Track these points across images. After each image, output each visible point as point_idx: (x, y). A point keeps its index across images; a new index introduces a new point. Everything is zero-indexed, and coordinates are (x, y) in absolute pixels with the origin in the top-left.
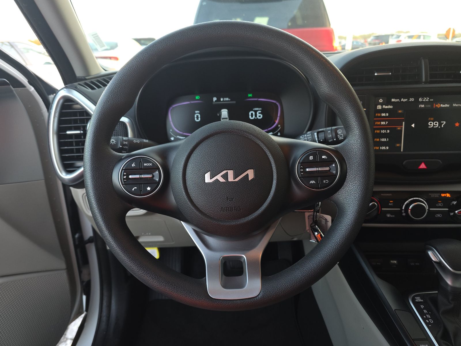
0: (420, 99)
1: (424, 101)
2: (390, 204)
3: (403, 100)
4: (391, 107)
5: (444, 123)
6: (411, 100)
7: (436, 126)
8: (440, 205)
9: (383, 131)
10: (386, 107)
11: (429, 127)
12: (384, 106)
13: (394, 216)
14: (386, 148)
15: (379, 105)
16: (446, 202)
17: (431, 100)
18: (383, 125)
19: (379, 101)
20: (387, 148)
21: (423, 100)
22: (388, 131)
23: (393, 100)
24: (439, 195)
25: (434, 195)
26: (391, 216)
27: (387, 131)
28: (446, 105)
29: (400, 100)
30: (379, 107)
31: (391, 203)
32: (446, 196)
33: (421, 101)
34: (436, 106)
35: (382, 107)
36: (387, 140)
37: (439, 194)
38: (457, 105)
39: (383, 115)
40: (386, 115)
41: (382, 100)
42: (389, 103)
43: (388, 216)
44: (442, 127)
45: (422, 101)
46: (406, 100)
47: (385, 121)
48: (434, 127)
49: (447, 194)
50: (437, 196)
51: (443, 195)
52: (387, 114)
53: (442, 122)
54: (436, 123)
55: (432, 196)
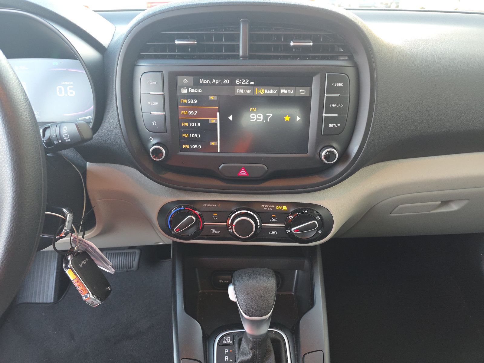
0: (237, 82)
1: (242, 84)
2: (213, 217)
3: (215, 82)
4: (200, 91)
5: (270, 115)
6: (226, 82)
7: (261, 119)
8: (274, 220)
9: (193, 124)
10: (193, 91)
11: (251, 121)
12: (190, 90)
13: (219, 232)
14: (198, 147)
15: (183, 87)
16: (282, 216)
17: (251, 83)
18: (191, 116)
19: (184, 81)
20: (200, 147)
21: (241, 82)
22: (199, 124)
23: (201, 81)
24: (273, 208)
25: (268, 208)
26: (216, 232)
27: (197, 124)
28: (272, 91)
29: (211, 81)
30: (184, 90)
31: (215, 216)
32: (282, 209)
33: (239, 83)
34: (259, 91)
35: (188, 90)
36: (198, 136)
37: (274, 206)
38: (286, 92)
39: (191, 101)
40: (194, 101)
41: (187, 81)
42: (196, 84)
43: (213, 232)
44: (268, 121)
45: (240, 85)
46: (219, 82)
47: (193, 110)
48: (258, 121)
49: (284, 207)
50: (270, 209)
51: (278, 208)
52: (196, 101)
53: (267, 114)
54: (260, 116)
55: (264, 209)
